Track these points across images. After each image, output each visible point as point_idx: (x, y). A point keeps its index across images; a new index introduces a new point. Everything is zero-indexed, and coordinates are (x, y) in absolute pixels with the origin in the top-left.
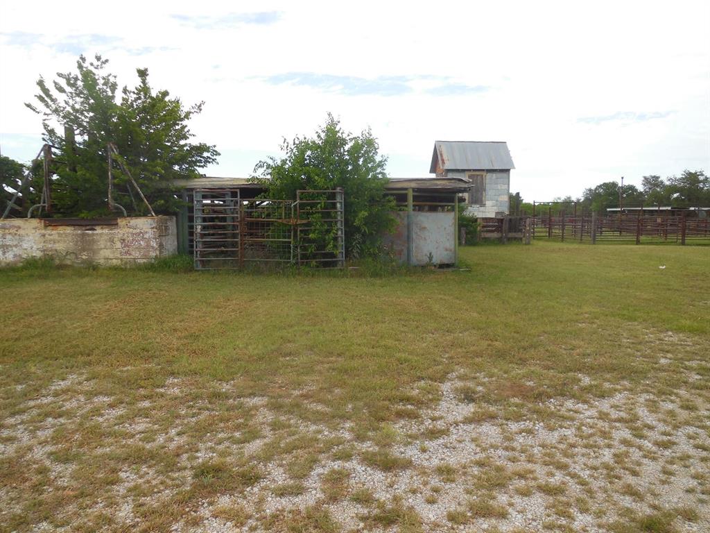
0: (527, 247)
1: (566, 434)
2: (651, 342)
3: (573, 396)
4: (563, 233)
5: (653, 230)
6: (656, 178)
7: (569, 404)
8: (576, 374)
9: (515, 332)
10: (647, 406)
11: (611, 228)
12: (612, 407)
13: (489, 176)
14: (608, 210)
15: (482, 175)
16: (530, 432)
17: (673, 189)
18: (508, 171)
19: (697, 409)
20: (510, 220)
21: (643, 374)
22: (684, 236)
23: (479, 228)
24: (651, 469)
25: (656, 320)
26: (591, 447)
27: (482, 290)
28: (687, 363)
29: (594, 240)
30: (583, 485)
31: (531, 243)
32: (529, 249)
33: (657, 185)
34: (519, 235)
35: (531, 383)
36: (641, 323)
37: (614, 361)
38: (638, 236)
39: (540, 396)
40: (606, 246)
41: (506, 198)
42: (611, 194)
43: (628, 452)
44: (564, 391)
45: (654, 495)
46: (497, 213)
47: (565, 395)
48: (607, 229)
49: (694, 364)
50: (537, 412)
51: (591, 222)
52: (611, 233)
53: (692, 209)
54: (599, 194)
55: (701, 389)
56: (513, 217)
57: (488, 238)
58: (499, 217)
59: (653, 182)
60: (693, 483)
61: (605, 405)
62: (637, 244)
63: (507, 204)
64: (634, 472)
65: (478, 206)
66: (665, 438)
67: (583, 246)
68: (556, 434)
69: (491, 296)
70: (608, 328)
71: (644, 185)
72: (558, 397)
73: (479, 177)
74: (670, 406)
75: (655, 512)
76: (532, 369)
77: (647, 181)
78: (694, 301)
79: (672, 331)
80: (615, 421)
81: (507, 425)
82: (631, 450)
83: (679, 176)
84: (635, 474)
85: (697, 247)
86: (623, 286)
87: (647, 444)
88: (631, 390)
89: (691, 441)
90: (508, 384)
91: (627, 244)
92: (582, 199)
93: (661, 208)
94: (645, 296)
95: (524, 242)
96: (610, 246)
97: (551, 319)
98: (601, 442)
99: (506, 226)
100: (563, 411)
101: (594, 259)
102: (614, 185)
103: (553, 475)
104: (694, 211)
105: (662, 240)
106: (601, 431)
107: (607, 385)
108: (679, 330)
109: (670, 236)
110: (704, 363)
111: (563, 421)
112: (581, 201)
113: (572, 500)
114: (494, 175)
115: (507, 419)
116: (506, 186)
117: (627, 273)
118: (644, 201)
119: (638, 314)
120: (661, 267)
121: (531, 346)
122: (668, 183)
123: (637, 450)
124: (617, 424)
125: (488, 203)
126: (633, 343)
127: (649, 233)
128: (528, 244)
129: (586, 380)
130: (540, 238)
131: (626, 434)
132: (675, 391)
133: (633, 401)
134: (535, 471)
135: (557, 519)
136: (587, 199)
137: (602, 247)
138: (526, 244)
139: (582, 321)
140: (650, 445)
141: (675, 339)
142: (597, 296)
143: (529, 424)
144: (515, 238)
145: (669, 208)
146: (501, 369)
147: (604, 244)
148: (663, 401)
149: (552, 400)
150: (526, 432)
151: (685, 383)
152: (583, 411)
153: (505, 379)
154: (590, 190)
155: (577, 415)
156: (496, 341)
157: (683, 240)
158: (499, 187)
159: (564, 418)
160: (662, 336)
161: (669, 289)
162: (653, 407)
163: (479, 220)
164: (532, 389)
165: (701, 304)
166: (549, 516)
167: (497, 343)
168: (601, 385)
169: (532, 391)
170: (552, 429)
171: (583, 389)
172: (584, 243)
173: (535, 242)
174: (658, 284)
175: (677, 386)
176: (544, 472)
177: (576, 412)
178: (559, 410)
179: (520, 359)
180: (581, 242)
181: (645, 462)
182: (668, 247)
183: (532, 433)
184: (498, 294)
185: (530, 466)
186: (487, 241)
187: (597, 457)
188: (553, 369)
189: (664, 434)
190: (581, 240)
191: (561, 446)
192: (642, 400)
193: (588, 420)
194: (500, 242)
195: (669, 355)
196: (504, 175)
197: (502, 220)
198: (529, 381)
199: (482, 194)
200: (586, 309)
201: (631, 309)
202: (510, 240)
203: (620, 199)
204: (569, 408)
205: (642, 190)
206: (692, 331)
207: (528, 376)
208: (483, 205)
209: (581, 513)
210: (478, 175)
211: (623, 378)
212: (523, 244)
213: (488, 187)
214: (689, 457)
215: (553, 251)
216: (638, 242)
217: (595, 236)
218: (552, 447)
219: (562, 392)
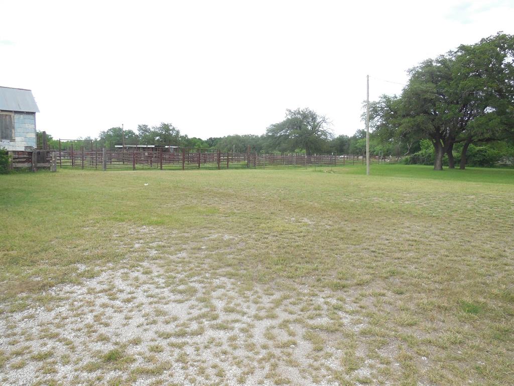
0: (54, 174)
1: (61, 311)
2: (132, 234)
3: (71, 282)
4: (83, 163)
5: (145, 161)
6: (145, 126)
7: (67, 288)
8: (76, 265)
9: (31, 241)
10: (122, 277)
11: (118, 159)
12: (98, 283)
13: (17, 116)
14: (116, 146)
15: (10, 116)
16: (31, 317)
17: (155, 134)
18: (33, 113)
19: (151, 273)
20: (39, 153)
21: (122, 256)
22: (161, 165)
23: (10, 160)
24: (118, 318)
25: (137, 219)
26: (79, 315)
27: (6, 210)
28: (151, 244)
29: (105, 167)
30: (68, 345)
31: (57, 170)
32: (55, 176)
33: (146, 131)
34: (46, 165)
35: (39, 279)
36: (127, 222)
37: (105, 251)
38: (134, 165)
39: (44, 287)
40: (113, 172)
41: (33, 136)
42: (118, 136)
43: (104, 312)
44: (64, 279)
45: (117, 335)
46: (26, 147)
47: (64, 282)
48: (115, 160)
49: (155, 244)
50: (39, 300)
51: (102, 155)
52: (118, 163)
53: (166, 147)
54: (110, 136)
55: (156, 259)
56: (41, 151)
57: (20, 168)
58: (29, 150)
59: (143, 128)
60: (142, 320)
61: (93, 283)
62: (134, 170)
63: (35, 140)
64: (106, 324)
65: (9, 141)
66: (130, 296)
67: (97, 172)
68: (53, 313)
69: (15, 215)
70: (104, 228)
71: (139, 131)
72: (59, 285)
73: (7, 117)
74: (136, 274)
75: (116, 347)
76: (41, 267)
77: (140, 128)
78: (161, 204)
79: (146, 225)
80: (99, 292)
81: (12, 316)
82: (107, 309)
83: (159, 126)
84: (107, 325)
85: (169, 171)
86: (119, 198)
87: (118, 303)
88: (112, 269)
89: (145, 294)
90: (17, 283)
91: (127, 170)
92: (99, 139)
93: (148, 146)
94: (132, 204)
95: (51, 170)
96: (115, 172)
97: (63, 227)
98: (86, 309)
99: (34, 158)
100: (62, 295)
101: (103, 181)
102: (120, 129)
103: (45, 345)
104: (168, 148)
105: (149, 166)
106: (88, 302)
107: (97, 269)
108: (150, 224)
109: (154, 164)
110: (160, 243)
111: (60, 301)
112: (98, 140)
113: (58, 358)
114: (22, 116)
115: (12, 312)
116: (33, 125)
117: (124, 190)
118: (139, 141)
119: (126, 216)
120: (145, 184)
121: (43, 250)
122: (152, 130)
123: (111, 309)
124: (100, 294)
125: (18, 139)
126: (120, 237)
127: (141, 162)
128: (55, 171)
129: (82, 268)
130: (66, 167)
131: (105, 299)
132: (141, 264)
133: (113, 276)
134: (31, 346)
135: (44, 377)
136: (102, 139)
137: (110, 172)
138: (53, 172)
139: (86, 226)
140: (119, 303)
141: (147, 230)
142: (101, 207)
143: (32, 311)
144: (44, 168)
145: (153, 146)
146: (13, 272)
147: (111, 170)
148: (132, 272)
149: (54, 288)
150: (28, 318)
151: (147, 257)
152: (77, 291)
153: (16, 280)
154: (104, 132)
155: (73, 295)
156: (12, 250)
157: (161, 167)
158: (27, 127)
159: (61, 299)
160: (139, 229)
161: (148, 199)
162: (125, 277)
163: (9, 153)
164: (38, 282)
165: (165, 206)
166: (37, 377)
167: (12, 252)
168: (92, 269)
169: (37, 284)
170: (50, 310)
171: (79, 275)
172: (98, 170)
173: (61, 170)
174: (142, 196)
175: (143, 260)
176: (39, 345)
177: (72, 293)
178: (58, 295)
179: (32, 261)
180: (96, 169)
181: (115, 315)
182: (152, 171)
183: (33, 317)
184: (21, 212)
185: (27, 344)
186: (18, 170)
187: (82, 322)
188: (58, 264)
189: (130, 293)
190: (96, 168)
191: (57, 321)
192: (119, 274)
193: (80, 296)
194: (30, 170)
195: (141, 241)
196: (31, 116)
197: (31, 153)
198: (37, 277)
199: (11, 131)
200: (91, 217)
201: (122, 213)
202: (39, 168)
203: (124, 139)
204: (67, 291)
205: (138, 134)
206: (157, 224)
207: (36, 274)
208: (13, 140)
209: (64, 366)
210: (7, 115)
211: (109, 261)
212: (51, 172)
213: (16, 125)
214: (142, 304)
215: (74, 176)
216: (134, 169)
217: (105, 165)
218: (48, 324)
219: (63, 280)
